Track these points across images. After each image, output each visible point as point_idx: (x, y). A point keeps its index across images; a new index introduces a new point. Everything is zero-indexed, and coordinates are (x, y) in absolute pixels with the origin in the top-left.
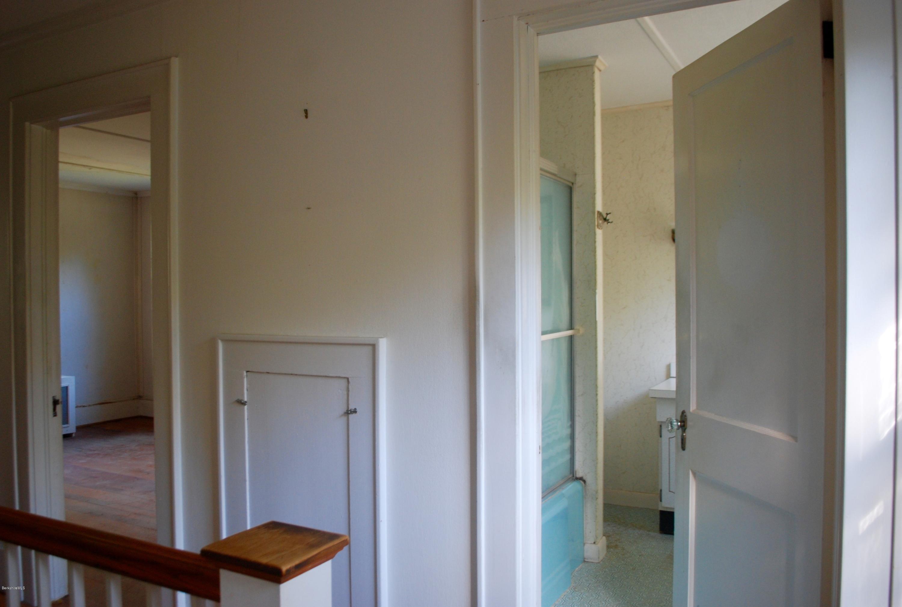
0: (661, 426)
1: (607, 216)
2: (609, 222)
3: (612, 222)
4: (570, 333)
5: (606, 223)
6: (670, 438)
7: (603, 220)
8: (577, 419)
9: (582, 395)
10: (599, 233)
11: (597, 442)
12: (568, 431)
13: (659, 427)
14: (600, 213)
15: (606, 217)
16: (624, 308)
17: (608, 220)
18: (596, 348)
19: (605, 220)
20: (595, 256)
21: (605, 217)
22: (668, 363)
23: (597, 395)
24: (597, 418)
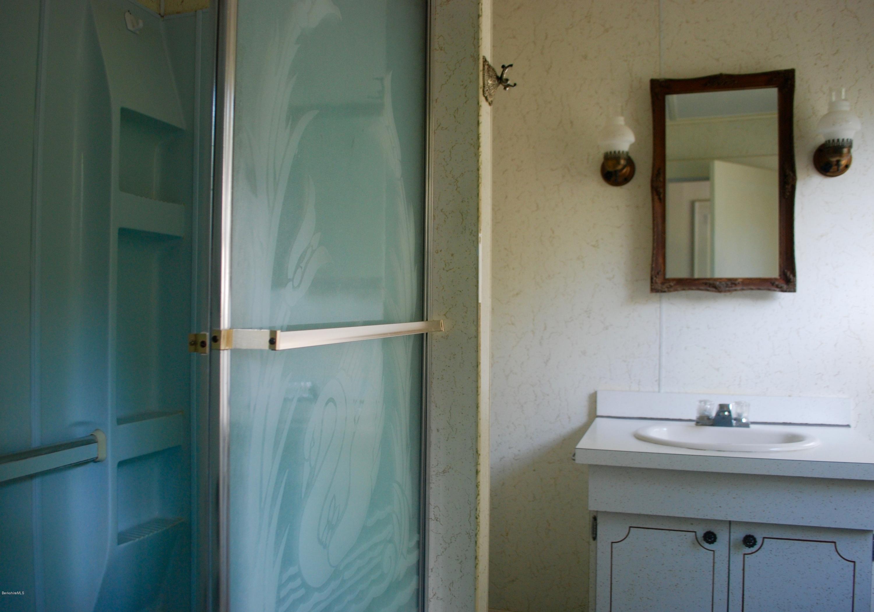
0: (595, 519)
1: (504, 71)
2: (509, 86)
3: (515, 85)
4: (417, 326)
5: (501, 87)
6: (612, 543)
7: (494, 79)
8: (432, 526)
9: (444, 472)
10: (486, 111)
11: (476, 578)
12: (413, 558)
13: (592, 519)
14: (489, 68)
15: (502, 74)
16: (517, 294)
17: (507, 80)
18: (477, 365)
19: (500, 80)
20: (477, 155)
21: (499, 75)
22: (592, 391)
23: (477, 472)
24: (477, 525)
